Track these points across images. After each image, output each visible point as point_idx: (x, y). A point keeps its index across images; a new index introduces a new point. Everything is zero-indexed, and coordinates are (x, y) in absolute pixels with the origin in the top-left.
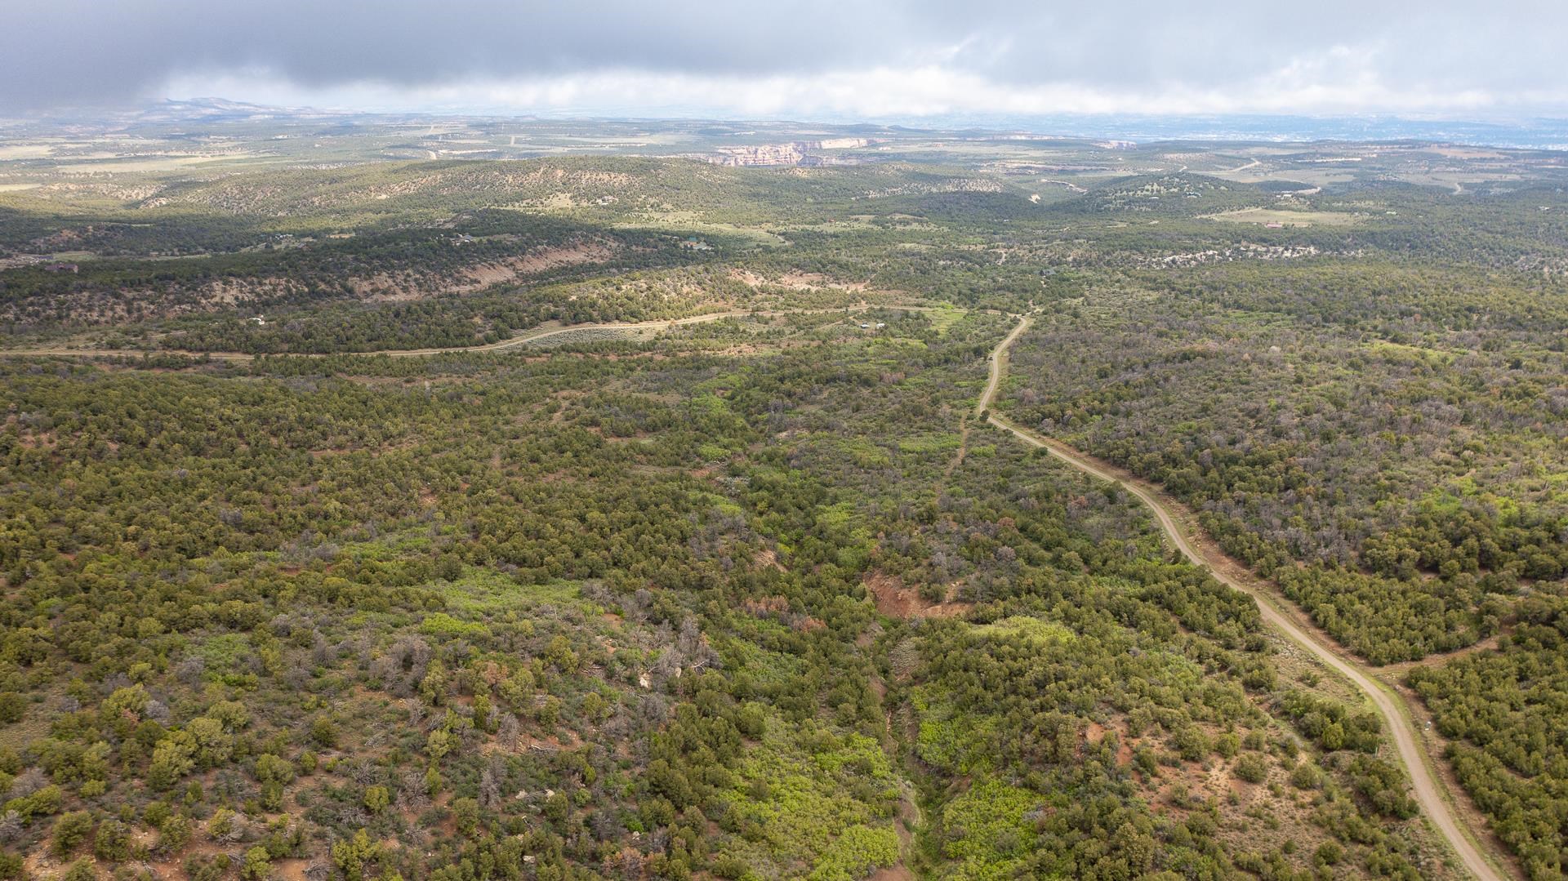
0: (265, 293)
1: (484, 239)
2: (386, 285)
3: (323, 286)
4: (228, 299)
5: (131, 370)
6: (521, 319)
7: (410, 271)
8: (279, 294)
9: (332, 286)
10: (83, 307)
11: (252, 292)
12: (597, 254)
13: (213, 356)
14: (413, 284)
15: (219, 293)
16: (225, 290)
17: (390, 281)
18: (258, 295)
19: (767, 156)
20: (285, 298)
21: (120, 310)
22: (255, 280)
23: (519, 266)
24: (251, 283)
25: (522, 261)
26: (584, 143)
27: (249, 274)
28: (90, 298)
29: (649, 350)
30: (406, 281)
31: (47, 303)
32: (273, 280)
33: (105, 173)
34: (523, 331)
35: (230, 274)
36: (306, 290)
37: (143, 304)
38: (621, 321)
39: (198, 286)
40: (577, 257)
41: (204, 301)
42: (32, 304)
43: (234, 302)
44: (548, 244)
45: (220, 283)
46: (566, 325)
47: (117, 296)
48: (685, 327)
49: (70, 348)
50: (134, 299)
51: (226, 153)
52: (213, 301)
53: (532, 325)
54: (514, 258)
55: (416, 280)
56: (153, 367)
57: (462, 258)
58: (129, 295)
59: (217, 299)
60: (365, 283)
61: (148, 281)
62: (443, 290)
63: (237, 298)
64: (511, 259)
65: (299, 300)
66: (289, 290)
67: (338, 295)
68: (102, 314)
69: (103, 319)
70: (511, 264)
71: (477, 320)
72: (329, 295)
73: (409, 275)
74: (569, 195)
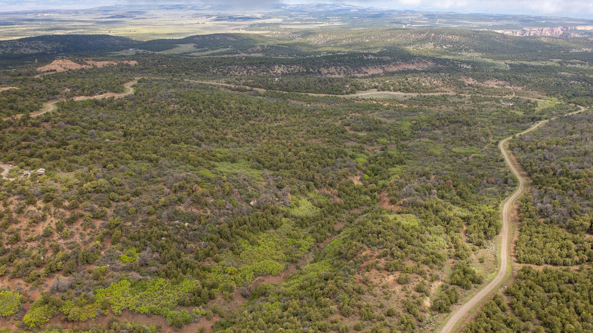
0: (291, 71)
1: (376, 58)
2: (333, 71)
3: (311, 70)
4: (279, 72)
5: (229, 91)
6: (363, 87)
7: (343, 67)
8: (296, 71)
9: (314, 70)
10: (234, 70)
11: (287, 70)
12: (420, 67)
13: (254, 89)
14: (342, 72)
15: (276, 69)
16: (278, 69)
17: (335, 70)
18: (289, 71)
19: (547, 32)
20: (297, 73)
21: (245, 72)
22: (289, 66)
23: (386, 69)
24: (288, 67)
25: (388, 67)
26: (466, 24)
27: (288, 64)
28: (237, 67)
29: (403, 103)
30: (340, 70)
31: (225, 68)
32: (295, 66)
33: (292, 29)
34: (362, 91)
35: (282, 64)
36: (305, 71)
37: (252, 71)
38: (401, 91)
39: (271, 66)
40: (412, 67)
41: (271, 72)
42: (221, 68)
43: (281, 73)
44: (402, 61)
45: (278, 66)
46: (378, 91)
47: (245, 68)
48: (425, 96)
49: (217, 82)
50: (250, 69)
51: (334, 23)
52: (274, 72)
53: (366, 89)
54: (385, 66)
55: (344, 70)
56: (236, 90)
57: (364, 64)
58: (249, 68)
59: (275, 71)
60: (326, 70)
61: (256, 64)
62: (352, 75)
63: (282, 72)
64: (384, 66)
65: (302, 74)
66: (299, 70)
67: (316, 73)
68: (239, 73)
69: (239, 75)
70: (383, 68)
71: (347, 86)
72: (312, 73)
73: (342, 68)
74: (433, 43)
